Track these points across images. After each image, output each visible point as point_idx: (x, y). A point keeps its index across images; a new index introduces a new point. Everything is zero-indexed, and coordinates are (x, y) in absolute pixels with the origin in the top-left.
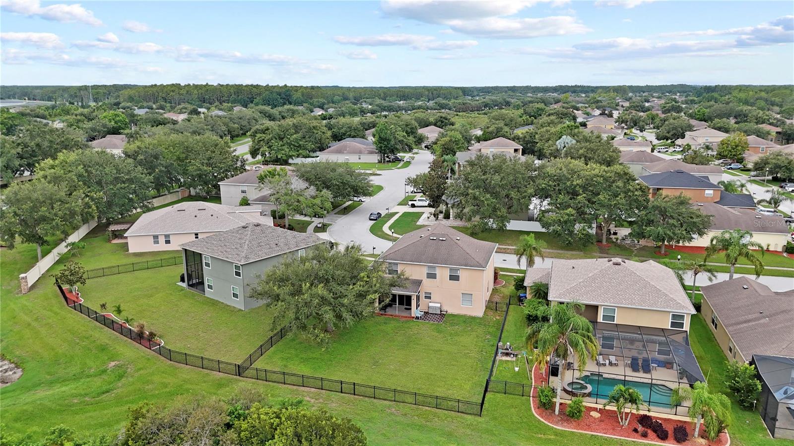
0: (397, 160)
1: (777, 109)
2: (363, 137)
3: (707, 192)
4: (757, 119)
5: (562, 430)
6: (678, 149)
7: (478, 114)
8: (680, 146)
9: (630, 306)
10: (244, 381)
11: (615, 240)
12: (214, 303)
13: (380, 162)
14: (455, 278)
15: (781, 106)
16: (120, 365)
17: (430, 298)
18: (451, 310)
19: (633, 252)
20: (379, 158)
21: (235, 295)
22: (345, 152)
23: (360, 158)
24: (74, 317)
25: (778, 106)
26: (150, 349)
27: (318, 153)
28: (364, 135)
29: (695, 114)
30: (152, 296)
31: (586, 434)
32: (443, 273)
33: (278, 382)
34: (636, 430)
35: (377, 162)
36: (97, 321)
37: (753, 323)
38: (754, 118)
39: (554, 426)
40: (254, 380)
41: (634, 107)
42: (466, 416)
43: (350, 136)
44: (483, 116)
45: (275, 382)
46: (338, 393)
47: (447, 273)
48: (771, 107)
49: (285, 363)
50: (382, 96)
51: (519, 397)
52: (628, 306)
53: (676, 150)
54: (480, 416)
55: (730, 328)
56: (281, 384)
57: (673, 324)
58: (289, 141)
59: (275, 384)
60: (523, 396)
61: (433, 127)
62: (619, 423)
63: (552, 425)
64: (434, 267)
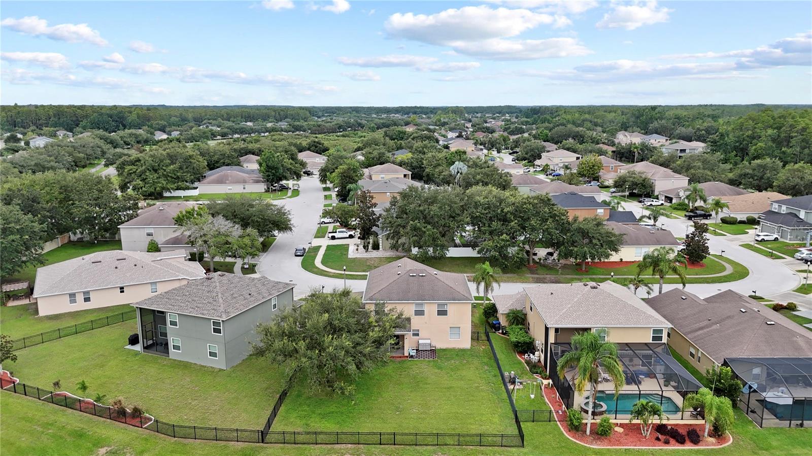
0: (284, 188)
1: (599, 129)
2: (239, 164)
3: (599, 211)
4: (591, 139)
5: (599, 449)
6: (538, 169)
7: (336, 136)
8: (539, 166)
9: (619, 326)
10: (270, 448)
11: (538, 261)
12: (185, 366)
13: (267, 191)
14: (442, 313)
15: (602, 126)
16: (114, 451)
17: (418, 335)
18: (439, 345)
19: (558, 271)
20: (266, 187)
21: (213, 354)
22: (227, 182)
23: (244, 188)
24: (19, 401)
25: (600, 126)
26: (142, 427)
27: (196, 184)
28: (240, 162)
29: (539, 135)
30: (103, 366)
31: (620, 449)
32: (431, 309)
33: (308, 444)
34: (658, 439)
35: (264, 191)
36: (53, 403)
37: (708, 330)
38: (589, 138)
39: (591, 446)
40: (282, 445)
41: (481, 129)
42: (509, 449)
43: (224, 164)
44: (342, 138)
45: (304, 444)
46: (377, 446)
47: (435, 309)
48: (595, 128)
49: (304, 421)
50: (225, 117)
51: (546, 423)
52: (617, 326)
53: (537, 170)
54: (523, 446)
55: (689, 336)
56: (312, 445)
57: (654, 338)
58: (165, 173)
59: (305, 446)
60: (550, 421)
61: (308, 152)
62: (642, 434)
63: (589, 446)
64: (422, 304)
